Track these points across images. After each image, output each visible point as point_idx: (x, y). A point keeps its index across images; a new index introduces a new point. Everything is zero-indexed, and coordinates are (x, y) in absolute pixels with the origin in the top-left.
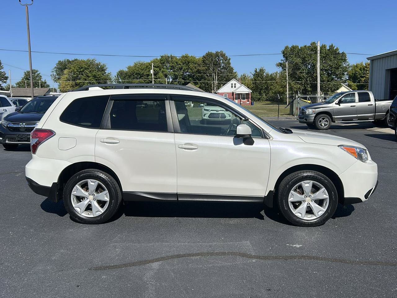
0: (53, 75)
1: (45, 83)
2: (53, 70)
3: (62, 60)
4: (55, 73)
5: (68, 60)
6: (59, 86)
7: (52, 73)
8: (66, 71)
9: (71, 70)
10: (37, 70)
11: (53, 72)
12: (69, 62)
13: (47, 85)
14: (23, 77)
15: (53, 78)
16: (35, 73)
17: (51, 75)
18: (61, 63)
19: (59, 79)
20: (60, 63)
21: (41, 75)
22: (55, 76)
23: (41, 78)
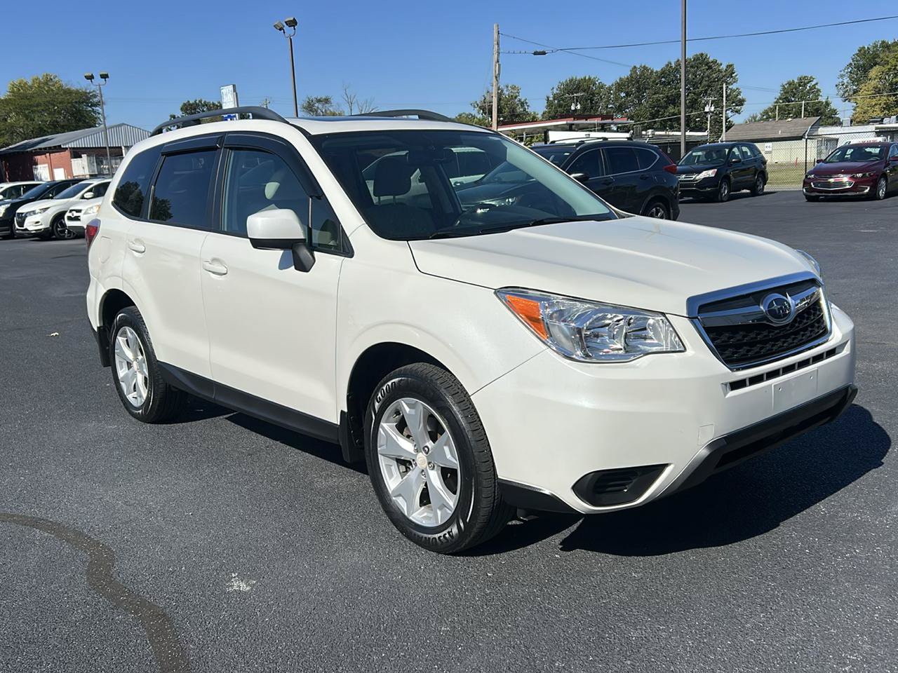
0: (842, 85)
1: (827, 104)
2: (842, 73)
3: (868, 43)
4: (846, 80)
5: (883, 42)
6: (854, 110)
7: (841, 80)
8: (873, 72)
9: (889, 67)
10: (811, 77)
11: (842, 76)
12: (886, 46)
13: (831, 110)
14: (778, 95)
15: (842, 92)
16: (805, 84)
17: (836, 86)
18: (865, 52)
19: (855, 92)
20: (862, 52)
21: (819, 88)
22: (847, 87)
23: (819, 95)
